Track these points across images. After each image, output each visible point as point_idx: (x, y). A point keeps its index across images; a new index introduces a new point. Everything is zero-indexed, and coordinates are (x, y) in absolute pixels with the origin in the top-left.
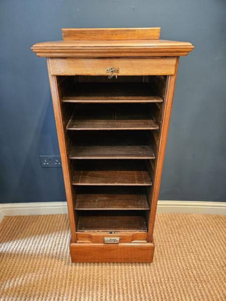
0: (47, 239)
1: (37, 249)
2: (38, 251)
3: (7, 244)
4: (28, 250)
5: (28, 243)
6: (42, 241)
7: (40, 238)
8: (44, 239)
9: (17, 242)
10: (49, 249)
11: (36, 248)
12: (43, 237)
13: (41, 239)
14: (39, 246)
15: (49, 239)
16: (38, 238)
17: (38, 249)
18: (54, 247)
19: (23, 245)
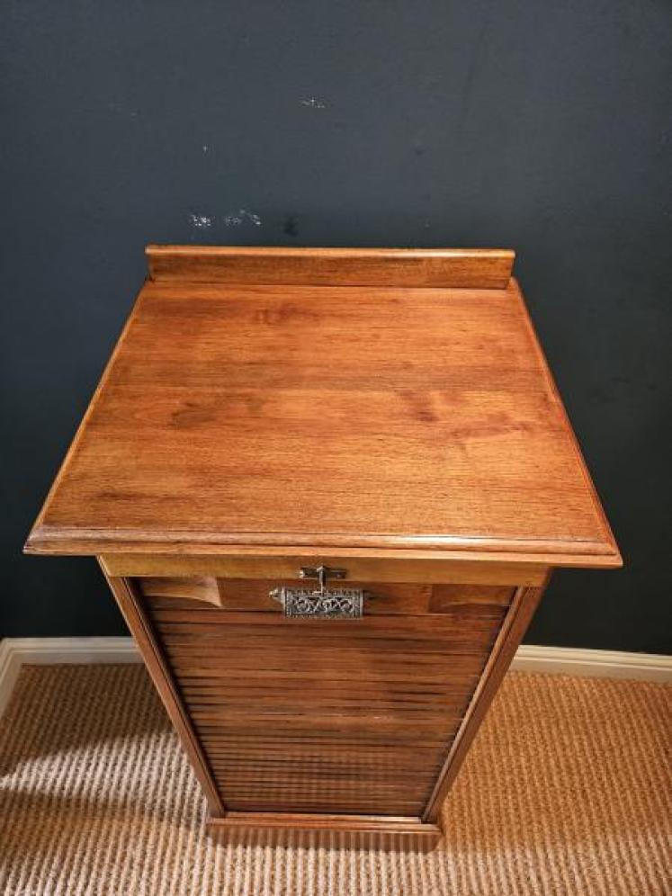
0: (146, 752)
1: (118, 788)
2: (122, 793)
3: (37, 764)
4: (95, 787)
5: (93, 762)
6: (131, 758)
7: (125, 746)
8: (137, 752)
9: (63, 759)
10: (152, 788)
11: (115, 781)
12: (134, 747)
13: (128, 753)
14: (126, 776)
15: (150, 752)
16: (120, 746)
17: (123, 787)
18: (166, 782)
19: (82, 769)
